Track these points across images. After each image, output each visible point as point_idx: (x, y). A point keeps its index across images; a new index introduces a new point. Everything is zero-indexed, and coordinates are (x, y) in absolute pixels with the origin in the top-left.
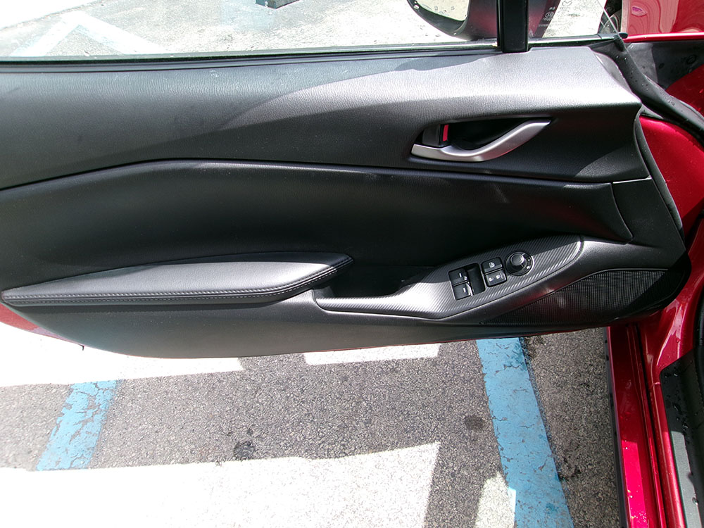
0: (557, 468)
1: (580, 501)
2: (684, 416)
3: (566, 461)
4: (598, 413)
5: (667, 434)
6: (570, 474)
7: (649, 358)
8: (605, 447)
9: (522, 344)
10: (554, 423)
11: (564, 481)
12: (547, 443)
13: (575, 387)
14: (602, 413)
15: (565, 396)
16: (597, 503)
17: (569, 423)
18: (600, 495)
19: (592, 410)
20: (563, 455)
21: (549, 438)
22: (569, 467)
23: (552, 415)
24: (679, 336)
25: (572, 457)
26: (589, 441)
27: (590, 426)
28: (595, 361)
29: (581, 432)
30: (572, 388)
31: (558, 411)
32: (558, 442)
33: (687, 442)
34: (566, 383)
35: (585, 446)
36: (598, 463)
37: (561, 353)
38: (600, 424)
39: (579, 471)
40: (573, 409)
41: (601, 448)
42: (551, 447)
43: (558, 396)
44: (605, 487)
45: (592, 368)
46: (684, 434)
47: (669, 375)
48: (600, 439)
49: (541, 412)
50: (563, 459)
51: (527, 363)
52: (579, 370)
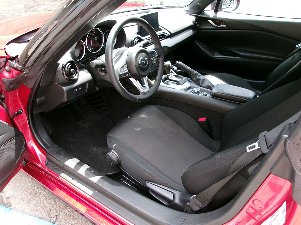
0: (51, 222)
1: (65, 221)
2: (59, 169)
3: (51, 218)
4: (47, 196)
5: (60, 177)
6: (55, 219)
7: (40, 166)
8: (57, 202)
9: (3, 206)
10: (38, 213)
11: (56, 223)
12: (41, 220)
13: (34, 197)
14: (48, 195)
15: (33, 203)
16: (69, 216)
17: (42, 208)
18: (68, 214)
19: (44, 197)
20: (49, 217)
21: (40, 218)
22: (53, 218)
23: (35, 212)
24: (41, 153)
25: (51, 214)
26: (52, 205)
27: (48, 201)
28: (32, 185)
29: (48, 206)
30: (33, 198)
31: (35, 209)
32: (44, 216)
33: (65, 173)
34: (29, 200)
35: (52, 208)
36: (59, 207)
37: (19, 194)
38: (50, 198)
39: (57, 215)
40: (39, 203)
41: (56, 203)
42: (43, 219)
43: (31, 205)
44: (67, 210)
45: (33, 188)
46: (63, 172)
47: (48, 164)
48: (54, 202)
49: (30, 215)
50: (50, 218)
51: (11, 209)
52: (30, 192)
